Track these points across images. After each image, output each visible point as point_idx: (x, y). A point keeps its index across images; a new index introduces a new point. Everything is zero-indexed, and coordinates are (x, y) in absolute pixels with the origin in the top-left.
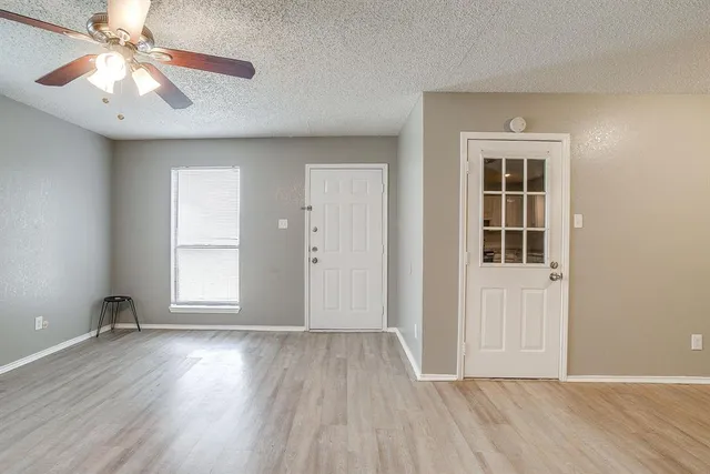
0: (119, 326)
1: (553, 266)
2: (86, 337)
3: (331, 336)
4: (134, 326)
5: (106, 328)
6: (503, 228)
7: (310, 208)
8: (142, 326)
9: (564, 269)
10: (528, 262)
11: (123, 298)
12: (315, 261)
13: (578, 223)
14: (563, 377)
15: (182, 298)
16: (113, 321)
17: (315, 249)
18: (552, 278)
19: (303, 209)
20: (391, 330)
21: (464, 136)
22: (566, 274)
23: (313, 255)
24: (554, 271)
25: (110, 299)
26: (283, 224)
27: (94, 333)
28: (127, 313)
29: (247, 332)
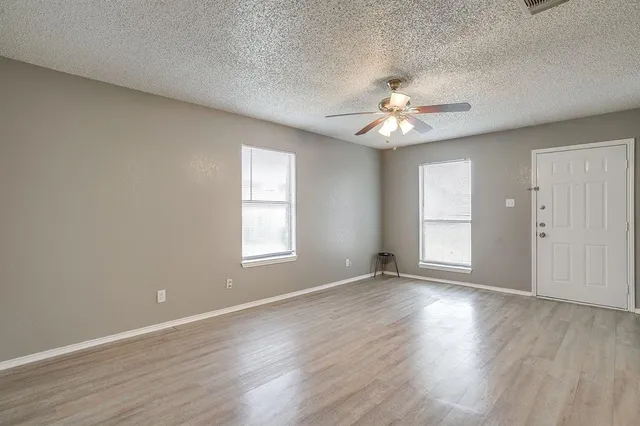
0: (386, 273)
2: (369, 276)
3: (559, 304)
4: (396, 274)
5: (379, 273)
7: (537, 189)
8: (401, 275)
11: (389, 255)
12: (543, 235)
15: (427, 258)
16: (383, 269)
17: (543, 225)
19: (530, 189)
23: (541, 230)
25: (382, 254)
26: (510, 203)
27: (373, 275)
28: (392, 264)
29: (477, 289)
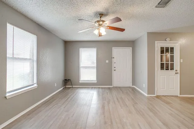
0: (67, 86)
1: (176, 71)
2: (61, 89)
4: (71, 86)
5: (65, 87)
6: (165, 62)
7: (114, 58)
8: (73, 86)
9: (179, 71)
10: (170, 70)
11: (69, 80)
12: (115, 70)
13: (182, 61)
14: (179, 95)
17: (115, 67)
18: (176, 73)
19: (112, 58)
20: (133, 86)
21: (156, 42)
22: (179, 73)
23: (115, 69)
24: (176, 72)
25: (65, 80)
26: (107, 61)
27: (63, 88)
28: (69, 83)
